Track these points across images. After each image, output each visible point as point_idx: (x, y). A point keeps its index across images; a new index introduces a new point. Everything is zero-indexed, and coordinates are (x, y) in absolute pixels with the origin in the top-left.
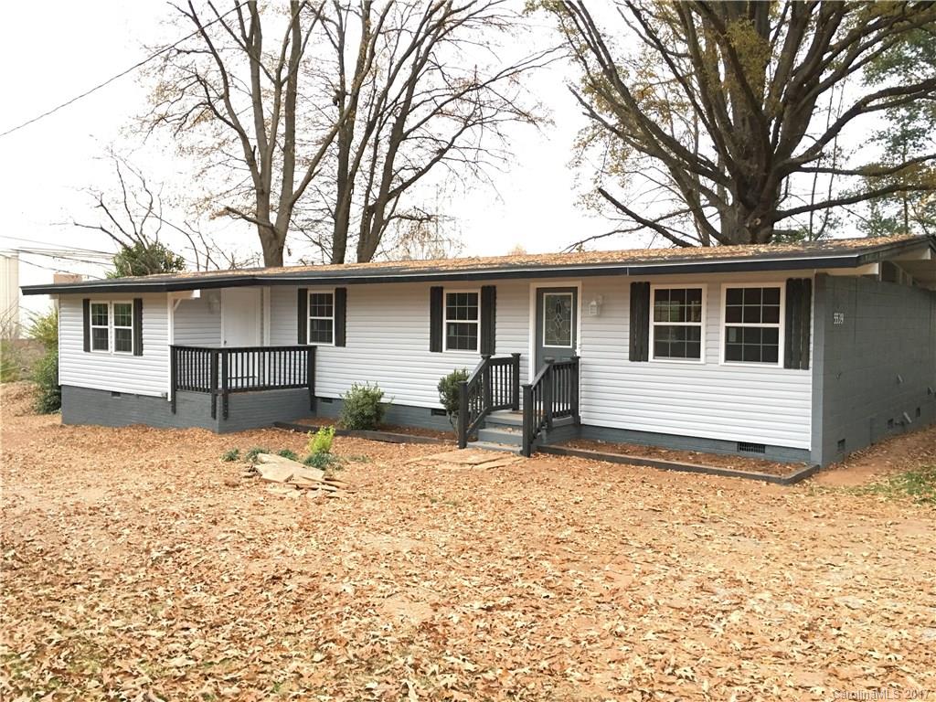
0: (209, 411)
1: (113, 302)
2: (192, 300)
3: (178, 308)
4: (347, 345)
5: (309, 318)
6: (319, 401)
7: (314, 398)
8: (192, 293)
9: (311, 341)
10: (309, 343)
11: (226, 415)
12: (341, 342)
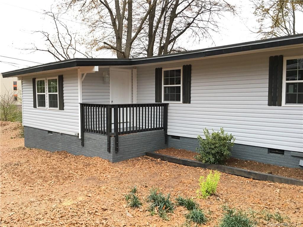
0: (106, 146)
1: (48, 79)
2: (93, 73)
3: (84, 79)
4: (191, 102)
5: (163, 86)
6: (170, 138)
7: (167, 136)
8: (93, 68)
9: (165, 100)
10: (163, 102)
11: (117, 150)
12: (187, 100)
